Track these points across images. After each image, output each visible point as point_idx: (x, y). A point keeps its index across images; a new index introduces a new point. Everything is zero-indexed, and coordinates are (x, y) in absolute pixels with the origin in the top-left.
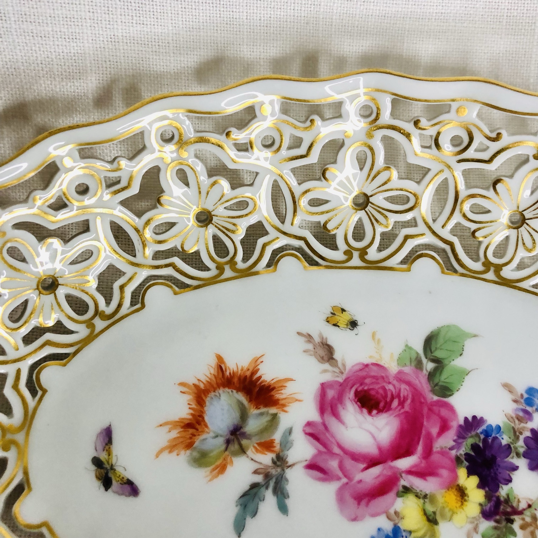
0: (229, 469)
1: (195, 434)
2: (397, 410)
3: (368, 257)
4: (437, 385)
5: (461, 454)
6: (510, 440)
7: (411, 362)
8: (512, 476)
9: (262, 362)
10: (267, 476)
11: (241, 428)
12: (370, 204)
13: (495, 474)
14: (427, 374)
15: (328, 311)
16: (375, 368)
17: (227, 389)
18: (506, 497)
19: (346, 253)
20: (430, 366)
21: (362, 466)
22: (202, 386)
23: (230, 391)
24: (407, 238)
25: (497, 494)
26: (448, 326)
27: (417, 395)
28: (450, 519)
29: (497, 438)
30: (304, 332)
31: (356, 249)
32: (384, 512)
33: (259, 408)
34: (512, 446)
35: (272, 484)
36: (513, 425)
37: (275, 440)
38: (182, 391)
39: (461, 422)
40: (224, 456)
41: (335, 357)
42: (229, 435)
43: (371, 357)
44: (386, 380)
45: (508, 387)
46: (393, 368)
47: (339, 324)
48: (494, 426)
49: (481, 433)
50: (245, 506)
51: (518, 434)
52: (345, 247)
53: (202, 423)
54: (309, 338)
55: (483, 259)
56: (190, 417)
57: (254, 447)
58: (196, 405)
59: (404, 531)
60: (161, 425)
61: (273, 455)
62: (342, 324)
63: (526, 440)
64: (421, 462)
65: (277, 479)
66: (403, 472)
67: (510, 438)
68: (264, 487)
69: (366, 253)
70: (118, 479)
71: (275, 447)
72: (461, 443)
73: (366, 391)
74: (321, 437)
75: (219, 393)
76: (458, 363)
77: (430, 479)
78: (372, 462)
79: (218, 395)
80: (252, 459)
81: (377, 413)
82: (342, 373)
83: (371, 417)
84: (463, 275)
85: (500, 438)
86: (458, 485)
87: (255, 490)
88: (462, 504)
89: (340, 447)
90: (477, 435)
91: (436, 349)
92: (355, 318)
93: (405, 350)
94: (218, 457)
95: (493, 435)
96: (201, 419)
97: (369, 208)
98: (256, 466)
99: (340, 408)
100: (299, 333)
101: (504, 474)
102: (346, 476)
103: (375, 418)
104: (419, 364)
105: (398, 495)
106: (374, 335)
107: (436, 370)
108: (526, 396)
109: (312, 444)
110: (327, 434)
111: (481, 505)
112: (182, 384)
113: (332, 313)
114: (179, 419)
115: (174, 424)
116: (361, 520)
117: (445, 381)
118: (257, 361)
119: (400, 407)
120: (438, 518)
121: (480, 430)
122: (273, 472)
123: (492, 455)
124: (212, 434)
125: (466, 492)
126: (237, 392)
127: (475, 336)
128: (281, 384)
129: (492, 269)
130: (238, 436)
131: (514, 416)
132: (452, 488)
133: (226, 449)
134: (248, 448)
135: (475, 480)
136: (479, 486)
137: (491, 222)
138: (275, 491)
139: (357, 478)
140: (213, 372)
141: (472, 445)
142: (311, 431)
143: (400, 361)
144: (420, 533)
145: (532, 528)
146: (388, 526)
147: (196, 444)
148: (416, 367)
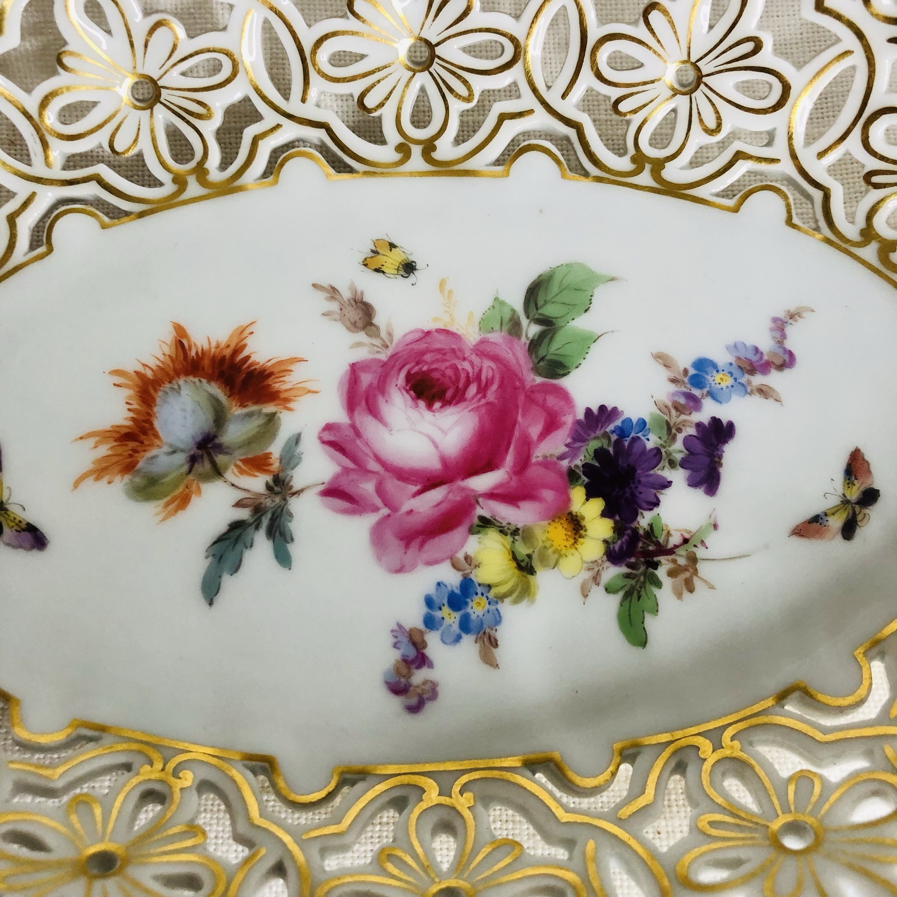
0: (195, 500)
1: (139, 449)
2: (475, 400)
3: (436, 155)
4: (542, 359)
5: (576, 466)
6: (660, 442)
7: (501, 324)
8: (661, 497)
9: (252, 333)
10: (258, 510)
11: (215, 437)
12: (436, 60)
13: (633, 494)
14: (528, 342)
15: (366, 249)
16: (442, 337)
17: (191, 378)
18: (648, 528)
19: (399, 148)
20: (533, 330)
21: (414, 488)
22: (149, 374)
23: (196, 380)
24: (502, 118)
25: (635, 525)
26: (568, 265)
28: (556, 564)
29: (639, 438)
30: (325, 285)
31: (418, 142)
32: (447, 558)
33: (246, 406)
34: (663, 450)
35: (265, 521)
36: (666, 418)
37: (271, 453)
38: (117, 383)
39: (581, 415)
40: (185, 482)
41: (375, 321)
42: (195, 449)
43: (436, 319)
44: (458, 353)
45: (664, 360)
46: (471, 335)
47: (383, 269)
48: (635, 421)
49: (613, 432)
50: (221, 557)
51: (674, 431)
52: (399, 139)
53: (150, 432)
54: (333, 292)
55: (632, 151)
56: (130, 423)
57: (237, 466)
58: (138, 404)
59: (479, 585)
60: (81, 438)
61: (269, 478)
62: (390, 268)
63: (687, 441)
64: (511, 479)
65: (273, 515)
66: (481, 496)
67: (660, 438)
68: (253, 527)
69: (434, 148)
70: (11, 524)
71: (271, 465)
72: (579, 448)
73: (424, 373)
74: (348, 447)
75: (179, 386)
76: (581, 323)
77: (523, 504)
78: (429, 482)
79: (176, 387)
80: (233, 485)
81: (441, 407)
82: (387, 347)
83: (431, 413)
84: (599, 179)
85: (643, 438)
86: (570, 513)
87: (238, 532)
88: (576, 541)
89: (378, 459)
90: (606, 435)
91: (546, 302)
92: (412, 258)
93: (493, 307)
94: (175, 484)
95: (633, 435)
96: (146, 425)
97: (435, 67)
98: (239, 495)
99: (381, 400)
100: (314, 286)
101: (647, 494)
102: (387, 504)
103: (437, 414)
104: (515, 327)
105: (472, 531)
106: (442, 284)
107: (542, 336)
108: (692, 372)
109: (332, 458)
110: (358, 442)
111: (605, 542)
112: (117, 372)
113: (373, 251)
114: (112, 426)
115: (103, 436)
116: (410, 571)
117: (558, 352)
118: (242, 332)
119: (479, 396)
120: (536, 564)
121: (611, 427)
122: (268, 503)
123: (629, 465)
124: (166, 449)
125: (583, 523)
126: (209, 382)
127: (612, 279)
128: (284, 367)
129: (648, 167)
130: (211, 451)
131: (670, 404)
132: (560, 518)
133: (190, 471)
134: (226, 468)
135: (597, 505)
136: (605, 514)
137: (645, 83)
138: (271, 533)
139: (405, 507)
140: (167, 352)
141: (596, 452)
142: (332, 438)
143: (484, 324)
144: (503, 589)
145: (687, 574)
146: (453, 579)
147: (140, 465)
148: (510, 333)
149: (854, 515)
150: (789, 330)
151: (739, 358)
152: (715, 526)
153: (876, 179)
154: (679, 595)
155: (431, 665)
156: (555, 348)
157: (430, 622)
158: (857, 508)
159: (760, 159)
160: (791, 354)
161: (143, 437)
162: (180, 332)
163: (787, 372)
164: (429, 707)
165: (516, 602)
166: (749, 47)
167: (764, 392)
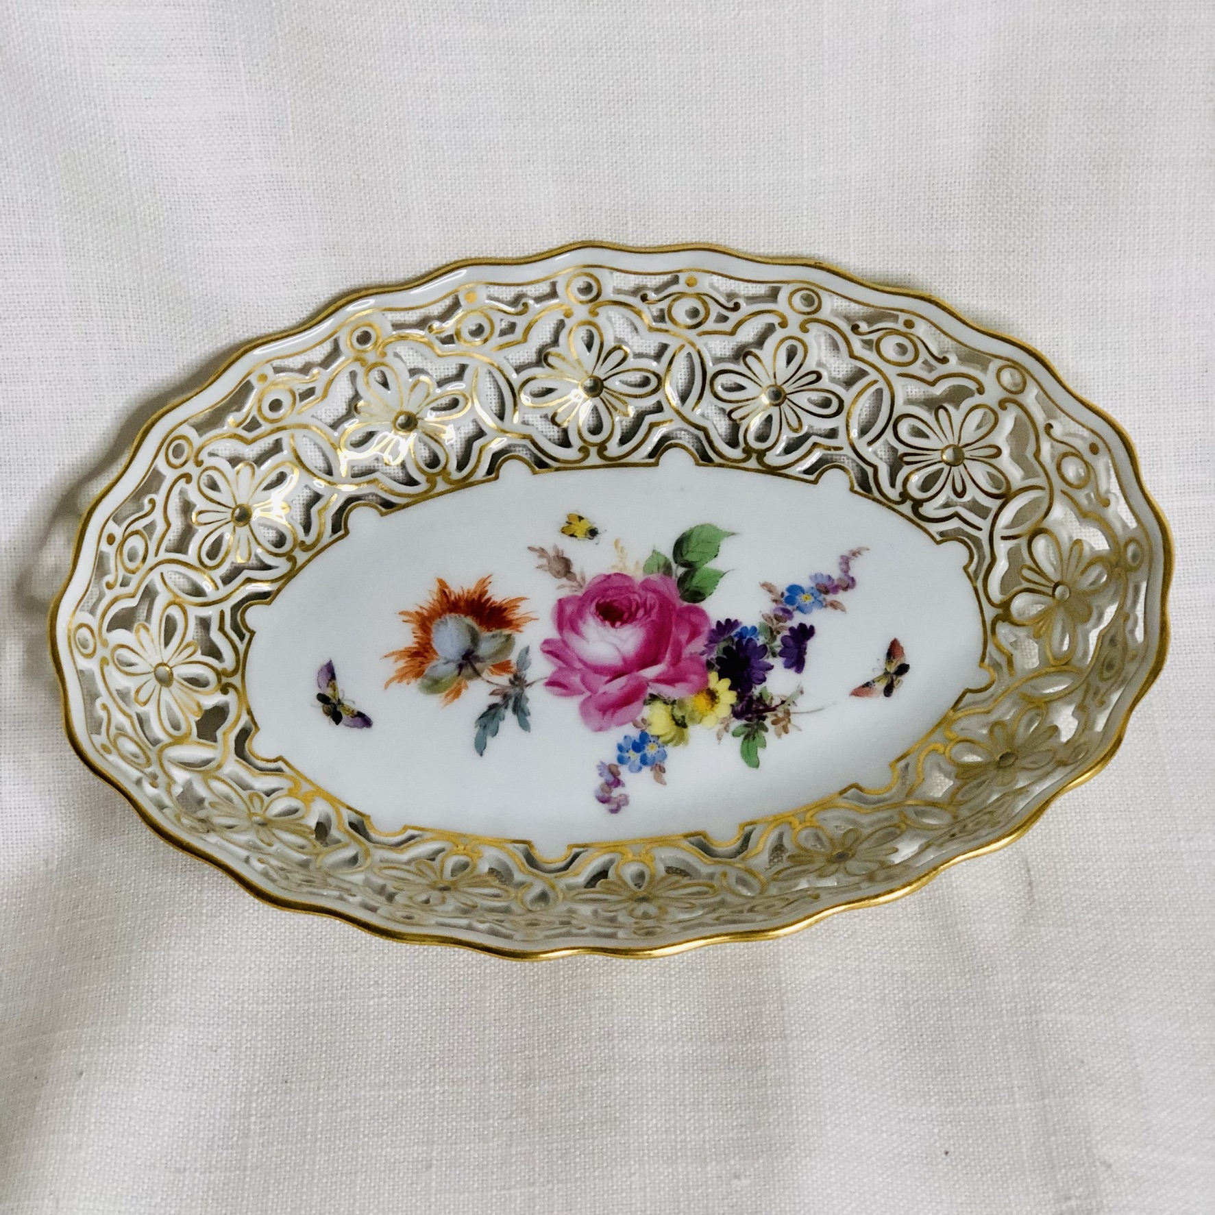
0: (464, 692)
1: (424, 662)
2: (643, 619)
3: (607, 453)
4: (687, 590)
5: (712, 659)
6: (766, 641)
7: (659, 568)
8: (767, 676)
9: (491, 582)
10: (506, 697)
11: (473, 652)
12: (604, 390)
13: (749, 675)
14: (677, 579)
15: (563, 522)
16: (618, 578)
17: (453, 614)
18: (759, 695)
19: (580, 450)
20: (681, 571)
21: (606, 678)
22: (425, 613)
23: (457, 615)
24: (652, 426)
25: (749, 694)
26: (702, 526)
27: (665, 604)
28: (701, 721)
29: (752, 639)
30: (537, 547)
31: (594, 445)
32: (630, 721)
33: (491, 631)
34: (768, 646)
35: (511, 703)
36: (770, 625)
37: (511, 661)
38: (405, 620)
39: (714, 626)
40: (457, 681)
41: (573, 570)
42: (461, 660)
43: (613, 567)
44: (630, 589)
45: (768, 587)
46: (638, 576)
47: (576, 534)
48: (749, 628)
49: (735, 636)
50: (485, 727)
51: (775, 633)
52: (581, 444)
53: (430, 651)
54: (542, 552)
55: (742, 445)
56: (417, 645)
57: (489, 669)
58: (421, 633)
59: (652, 736)
60: (386, 657)
61: (511, 676)
62: (580, 534)
63: (783, 640)
64: (669, 669)
65: (516, 698)
66: (651, 680)
67: (766, 638)
68: (503, 707)
69: (606, 449)
70: (347, 712)
71: (511, 668)
72: (712, 648)
73: (608, 603)
74: (561, 654)
75: (446, 620)
76: (713, 565)
77: (678, 685)
78: (615, 674)
79: (444, 620)
80: (488, 682)
81: (621, 625)
82: (581, 587)
83: (615, 630)
84: (720, 466)
85: (755, 639)
86: (709, 689)
87: (493, 711)
88: (713, 706)
89: (581, 660)
90: (731, 639)
91: (688, 552)
92: (595, 526)
93: (652, 557)
94: (451, 682)
95: (748, 637)
96: (428, 646)
97: (604, 394)
98: (493, 688)
99: (580, 623)
100: (531, 549)
101: (759, 674)
102: (589, 689)
103: (618, 630)
104: (667, 569)
105: (645, 703)
106: (616, 543)
107: (686, 575)
108: (787, 594)
109: (551, 661)
110: (567, 651)
111: (732, 705)
112: (404, 613)
113: (568, 523)
114: (405, 648)
115: (400, 654)
116: (606, 730)
117: (697, 585)
118: (484, 582)
119: (646, 616)
120: (687, 721)
121: (733, 633)
122: (512, 692)
123: (746, 657)
124: (442, 661)
125: (717, 695)
126: (465, 616)
127: (733, 534)
128: (514, 603)
129: (754, 456)
130: (471, 660)
131: (772, 616)
132: (702, 692)
133: (459, 674)
134: (483, 671)
135: (726, 683)
136: (731, 688)
137: (748, 400)
138: (515, 710)
139: (601, 690)
140: (436, 598)
141: (724, 649)
142: (550, 649)
143: (646, 569)
144: (668, 737)
145: (783, 723)
146: (634, 733)
147: (426, 672)
148: (664, 573)
149: (892, 681)
150: (852, 564)
151: (817, 585)
152: (802, 692)
153: (907, 459)
154: (779, 735)
155: (623, 785)
156: (696, 582)
157: (621, 760)
158: (894, 677)
159: (829, 448)
160: (853, 580)
161: (426, 654)
162: (442, 583)
163: (850, 591)
164: (624, 809)
165: (675, 745)
166: (814, 377)
167: (834, 605)
